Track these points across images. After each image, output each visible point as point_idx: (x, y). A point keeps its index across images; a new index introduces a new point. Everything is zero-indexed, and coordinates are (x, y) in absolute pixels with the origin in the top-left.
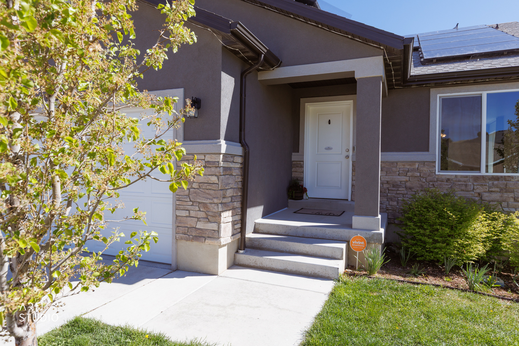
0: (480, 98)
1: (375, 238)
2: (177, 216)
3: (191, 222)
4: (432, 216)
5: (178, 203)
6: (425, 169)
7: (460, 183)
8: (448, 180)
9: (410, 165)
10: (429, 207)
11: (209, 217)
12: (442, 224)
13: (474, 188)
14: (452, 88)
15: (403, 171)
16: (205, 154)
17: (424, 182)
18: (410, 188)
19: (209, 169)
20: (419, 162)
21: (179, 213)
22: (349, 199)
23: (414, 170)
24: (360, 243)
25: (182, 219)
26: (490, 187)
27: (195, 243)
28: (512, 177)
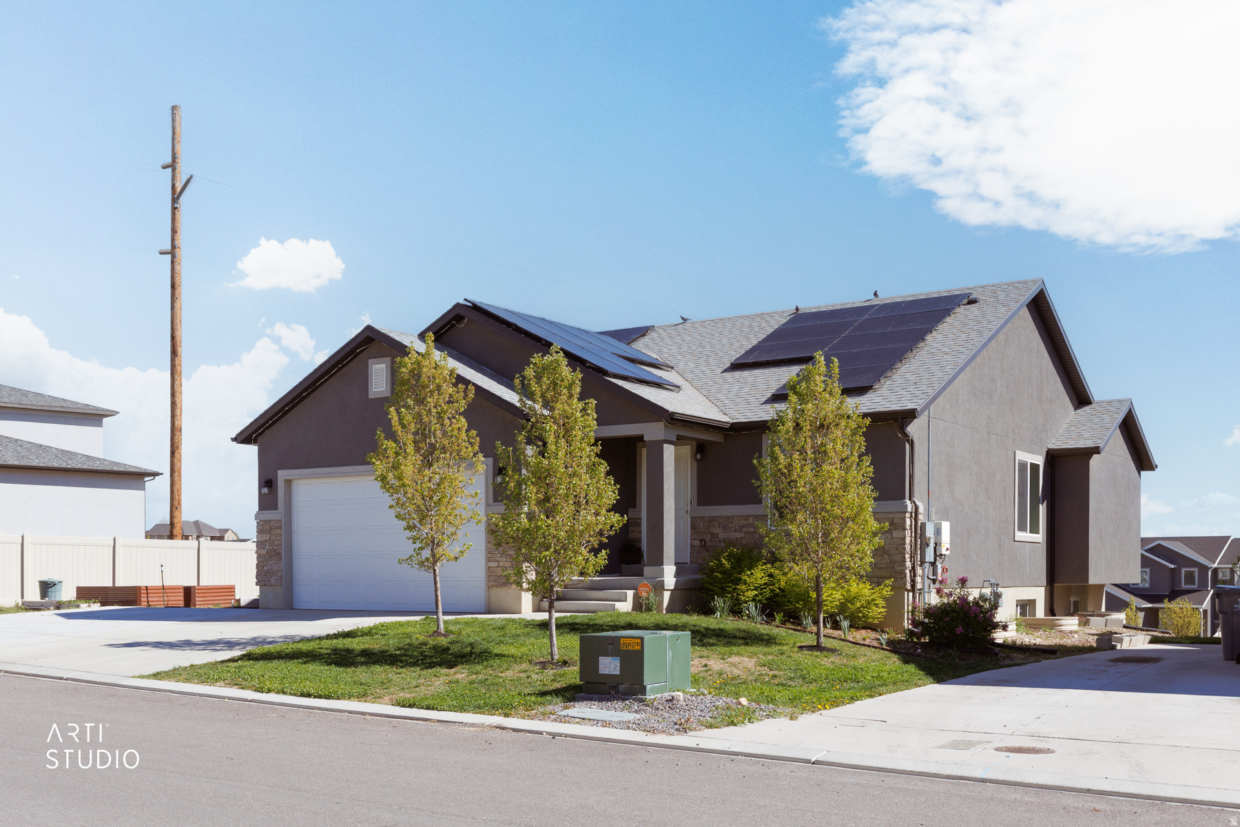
1: (659, 584)
3: (500, 571)
5: (490, 556)
9: (745, 520)
15: (739, 526)
17: (758, 538)
20: (753, 516)
21: (490, 565)
22: (689, 562)
23: (748, 525)
24: (646, 589)
25: (493, 569)
27: (503, 589)
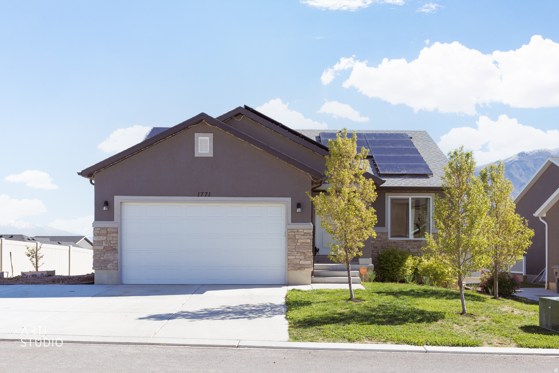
0: (408, 199)
1: (370, 268)
2: (288, 259)
3: (297, 261)
4: (391, 257)
5: (289, 252)
6: (383, 236)
7: (400, 244)
8: (394, 242)
10: (390, 254)
11: (306, 258)
12: (396, 261)
13: (406, 247)
14: (396, 193)
16: (304, 229)
17: (383, 244)
18: (376, 247)
19: (306, 236)
20: (381, 233)
21: (289, 257)
23: (378, 237)
24: (364, 270)
25: (291, 260)
26: (413, 246)
27: (299, 271)
28: (422, 240)
